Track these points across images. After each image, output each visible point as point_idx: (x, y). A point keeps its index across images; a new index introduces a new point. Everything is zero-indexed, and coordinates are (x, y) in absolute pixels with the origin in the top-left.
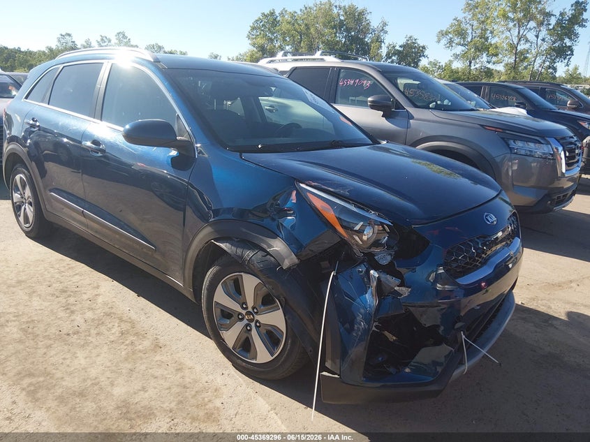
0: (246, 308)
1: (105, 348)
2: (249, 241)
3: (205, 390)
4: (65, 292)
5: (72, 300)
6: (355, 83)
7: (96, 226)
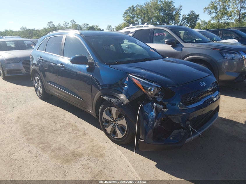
0: (113, 119)
1: (67, 135)
2: (113, 96)
3: (100, 147)
4: (54, 117)
5: (56, 120)
6: (160, 34)
7: (64, 94)
